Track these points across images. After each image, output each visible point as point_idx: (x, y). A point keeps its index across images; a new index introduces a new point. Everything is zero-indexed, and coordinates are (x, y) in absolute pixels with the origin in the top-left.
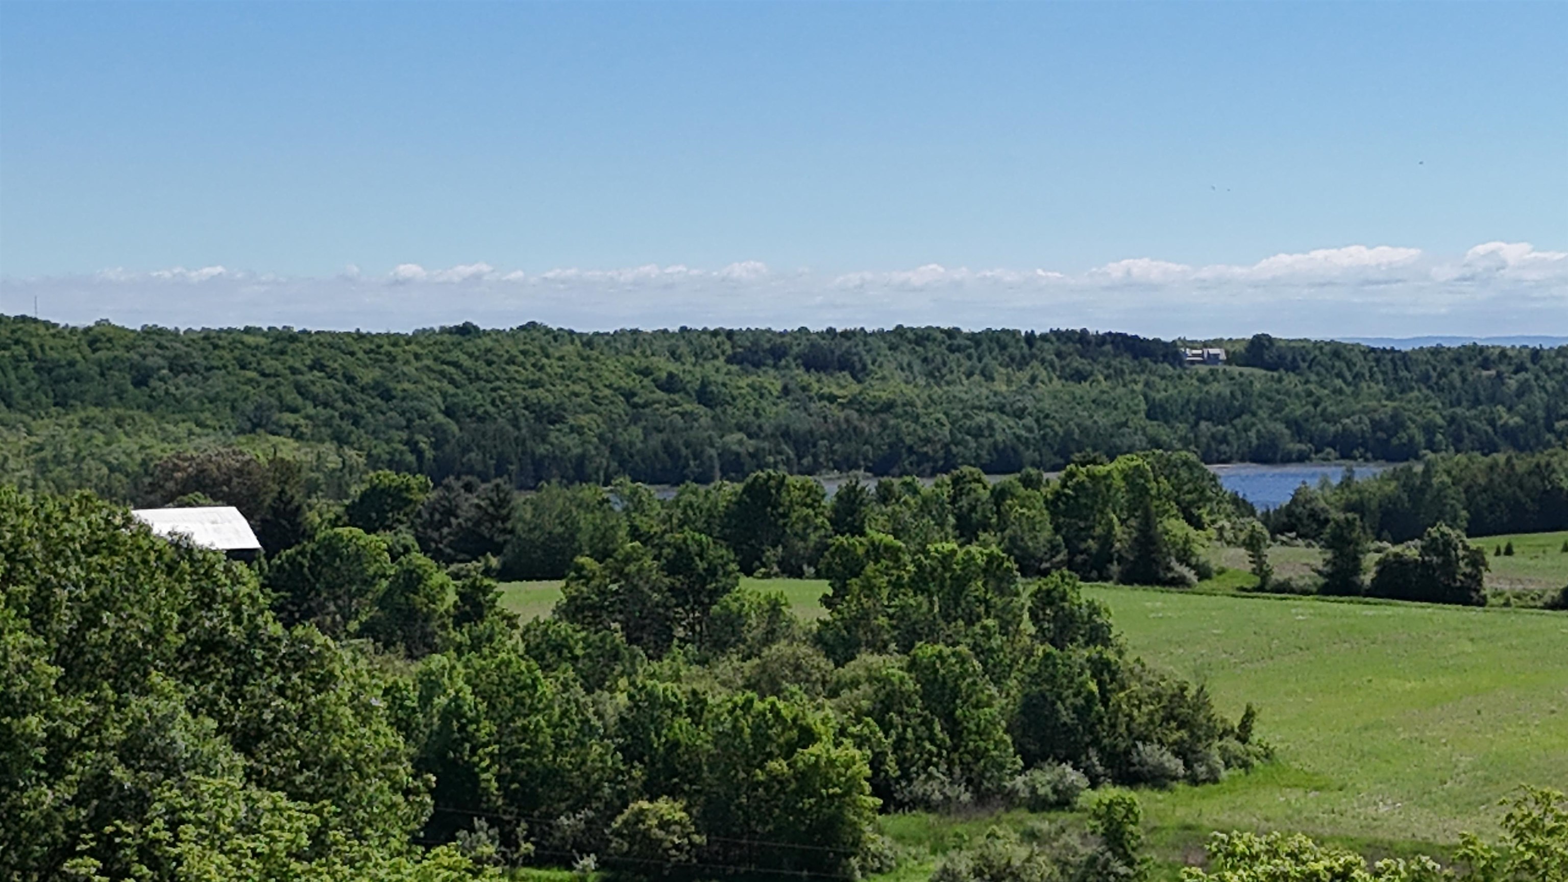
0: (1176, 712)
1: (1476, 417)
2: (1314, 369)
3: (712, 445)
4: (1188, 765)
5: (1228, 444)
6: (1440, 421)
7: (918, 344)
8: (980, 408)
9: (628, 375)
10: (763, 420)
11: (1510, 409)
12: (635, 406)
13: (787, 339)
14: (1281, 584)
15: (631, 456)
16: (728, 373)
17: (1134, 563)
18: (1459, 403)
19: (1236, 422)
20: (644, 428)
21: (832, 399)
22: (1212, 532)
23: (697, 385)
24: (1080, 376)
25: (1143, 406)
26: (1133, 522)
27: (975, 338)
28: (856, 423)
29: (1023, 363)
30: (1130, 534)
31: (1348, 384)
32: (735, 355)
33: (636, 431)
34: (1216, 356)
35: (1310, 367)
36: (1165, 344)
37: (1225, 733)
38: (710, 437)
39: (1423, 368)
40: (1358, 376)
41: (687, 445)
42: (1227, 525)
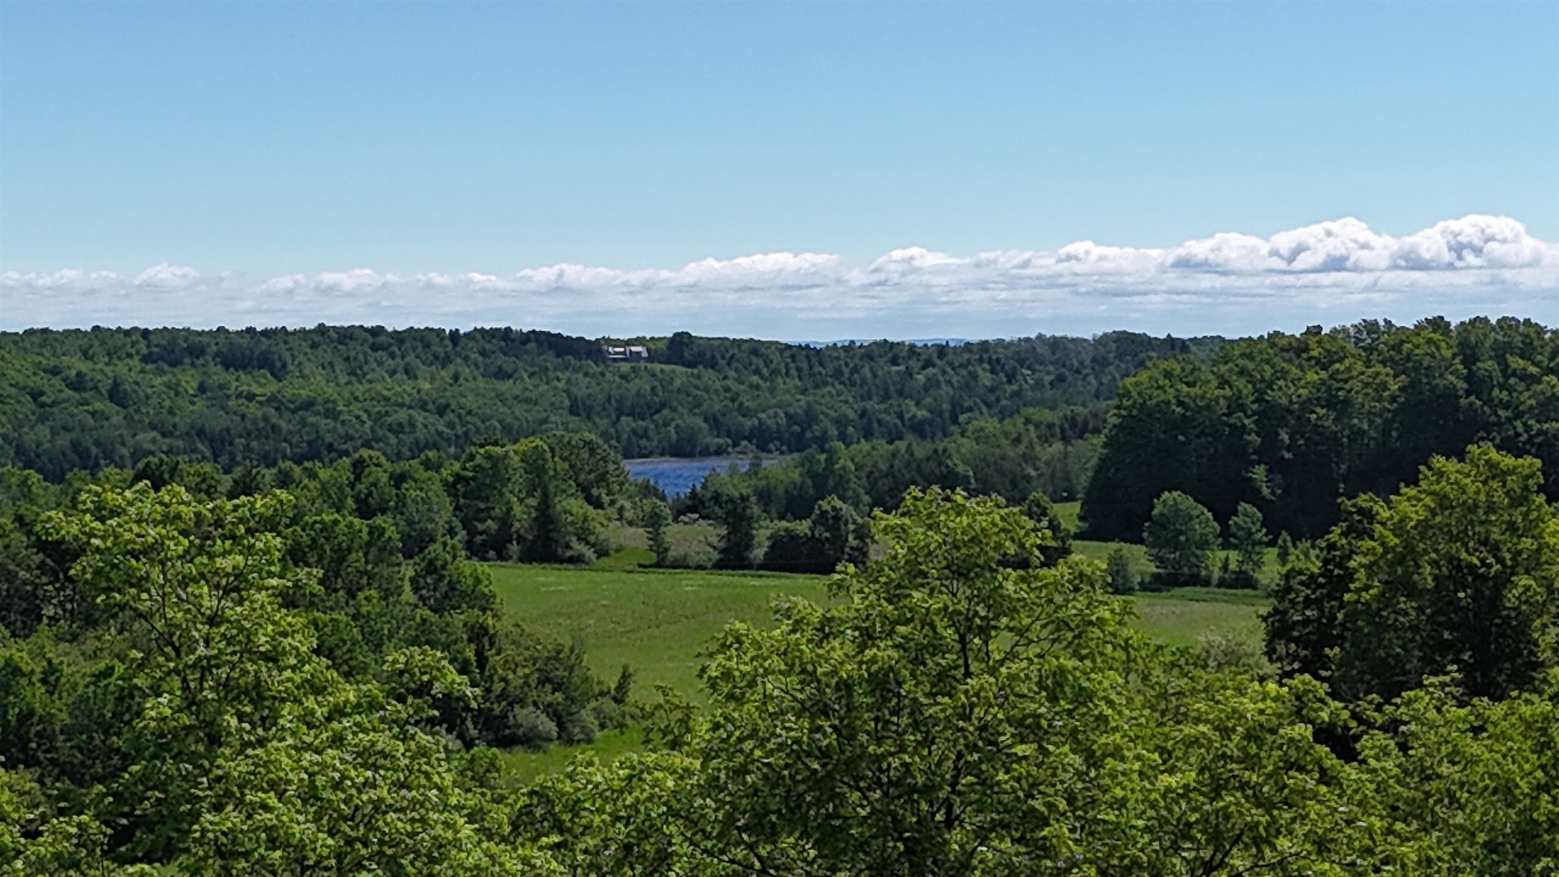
0: (552, 675)
1: (886, 411)
2: (734, 365)
3: (123, 444)
4: (560, 725)
5: (648, 438)
6: (852, 415)
7: (341, 343)
8: (402, 405)
9: (35, 374)
10: (177, 419)
11: (918, 404)
12: (43, 405)
13: (204, 340)
14: (676, 560)
15: (38, 456)
16: (142, 371)
17: (533, 542)
18: (870, 399)
19: (656, 417)
20: (52, 428)
21: (251, 397)
22: (612, 511)
23: (109, 383)
24: (502, 375)
25: (567, 403)
26: (533, 502)
27: (400, 337)
28: (274, 420)
29: (446, 361)
30: (529, 514)
31: (766, 380)
32: (151, 354)
33: (44, 431)
34: (639, 353)
35: (729, 364)
36: (589, 342)
37: (602, 694)
38: (121, 436)
39: (836, 363)
40: (775, 372)
41: (97, 443)
42: (628, 505)
